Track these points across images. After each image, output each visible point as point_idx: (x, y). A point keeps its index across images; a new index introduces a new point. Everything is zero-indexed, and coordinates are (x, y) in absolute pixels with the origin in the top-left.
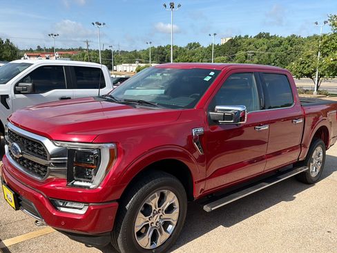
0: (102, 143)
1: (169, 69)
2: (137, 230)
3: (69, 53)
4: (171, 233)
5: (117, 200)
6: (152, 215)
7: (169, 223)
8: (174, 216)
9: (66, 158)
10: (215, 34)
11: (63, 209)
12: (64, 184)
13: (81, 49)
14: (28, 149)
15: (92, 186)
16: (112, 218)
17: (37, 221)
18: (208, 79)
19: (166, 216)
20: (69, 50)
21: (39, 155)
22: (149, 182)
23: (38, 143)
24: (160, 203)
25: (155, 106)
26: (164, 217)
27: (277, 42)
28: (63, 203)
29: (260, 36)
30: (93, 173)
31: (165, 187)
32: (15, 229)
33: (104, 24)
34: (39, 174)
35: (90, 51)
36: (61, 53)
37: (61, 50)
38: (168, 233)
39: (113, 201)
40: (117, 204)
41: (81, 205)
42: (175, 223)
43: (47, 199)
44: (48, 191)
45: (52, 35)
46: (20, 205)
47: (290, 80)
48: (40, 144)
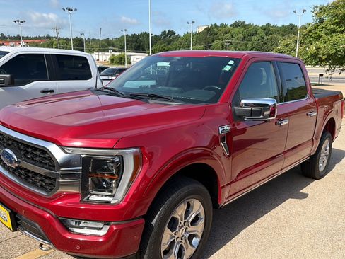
0: (125, 149)
1: (177, 58)
2: (163, 248)
3: (36, 41)
4: (196, 247)
5: (143, 217)
6: (178, 228)
7: (195, 235)
8: (199, 228)
9: (81, 168)
10: (193, 22)
11: (76, 230)
12: (77, 200)
13: (48, 37)
14: (26, 156)
15: (113, 201)
16: (137, 238)
17: (41, 245)
18: (228, 68)
19: (191, 228)
20: (36, 38)
21: (43, 165)
22: (176, 191)
23: (40, 150)
24: (187, 214)
25: (171, 101)
26: (189, 229)
27: (253, 31)
28: (76, 222)
29: (236, 25)
30: (114, 185)
31: (192, 196)
32: (7, 250)
33: (76, 10)
34: (42, 188)
35: (59, 39)
36: (27, 41)
37: (28, 38)
38: (194, 247)
39: (139, 217)
40: (143, 221)
41: (100, 225)
42: (200, 235)
43: (57, 219)
44: (57, 210)
45: (18, 21)
46: (18, 225)
47: (303, 69)
48: (45, 151)
